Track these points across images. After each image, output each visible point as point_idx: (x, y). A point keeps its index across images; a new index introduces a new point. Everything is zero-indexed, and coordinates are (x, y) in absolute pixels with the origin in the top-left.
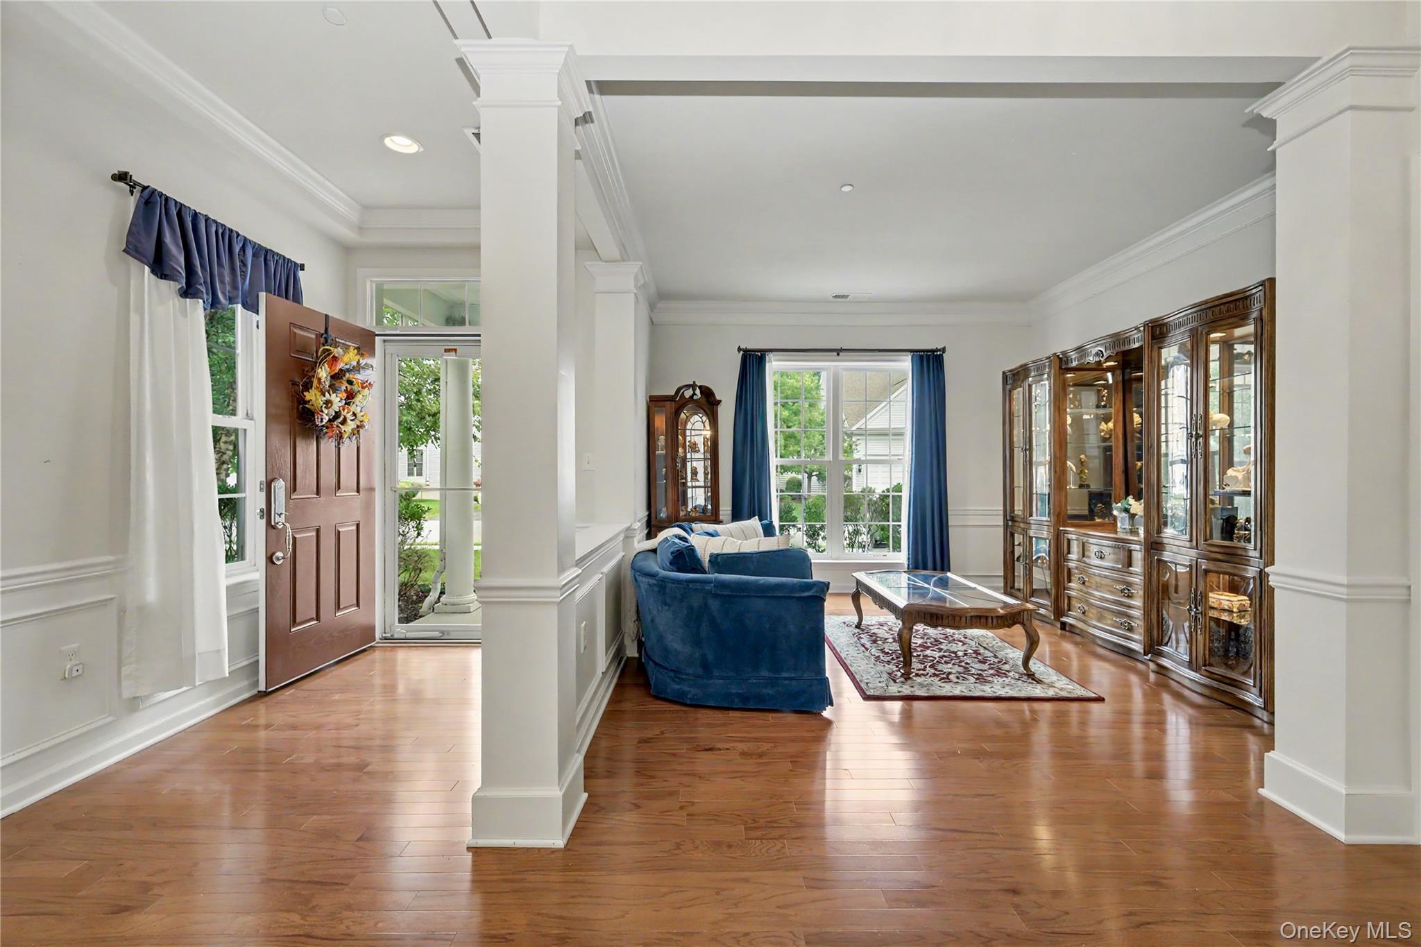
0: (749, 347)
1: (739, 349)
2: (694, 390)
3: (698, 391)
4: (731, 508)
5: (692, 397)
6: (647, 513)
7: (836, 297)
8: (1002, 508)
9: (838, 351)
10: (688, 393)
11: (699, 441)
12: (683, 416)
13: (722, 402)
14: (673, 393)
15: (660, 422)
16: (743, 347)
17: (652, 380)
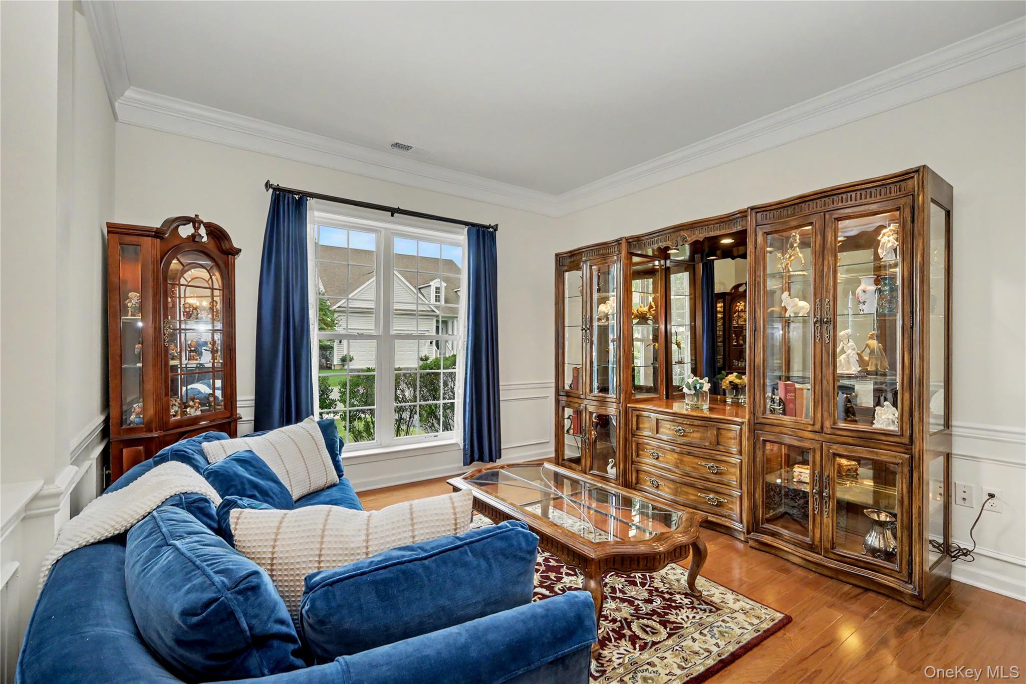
0: (283, 185)
1: (268, 185)
2: (196, 228)
3: (202, 231)
4: (253, 397)
5: (192, 237)
6: (102, 418)
7: (397, 145)
8: (554, 381)
9: (393, 211)
11: (203, 305)
12: (175, 264)
13: (241, 253)
14: (157, 226)
16: (274, 182)
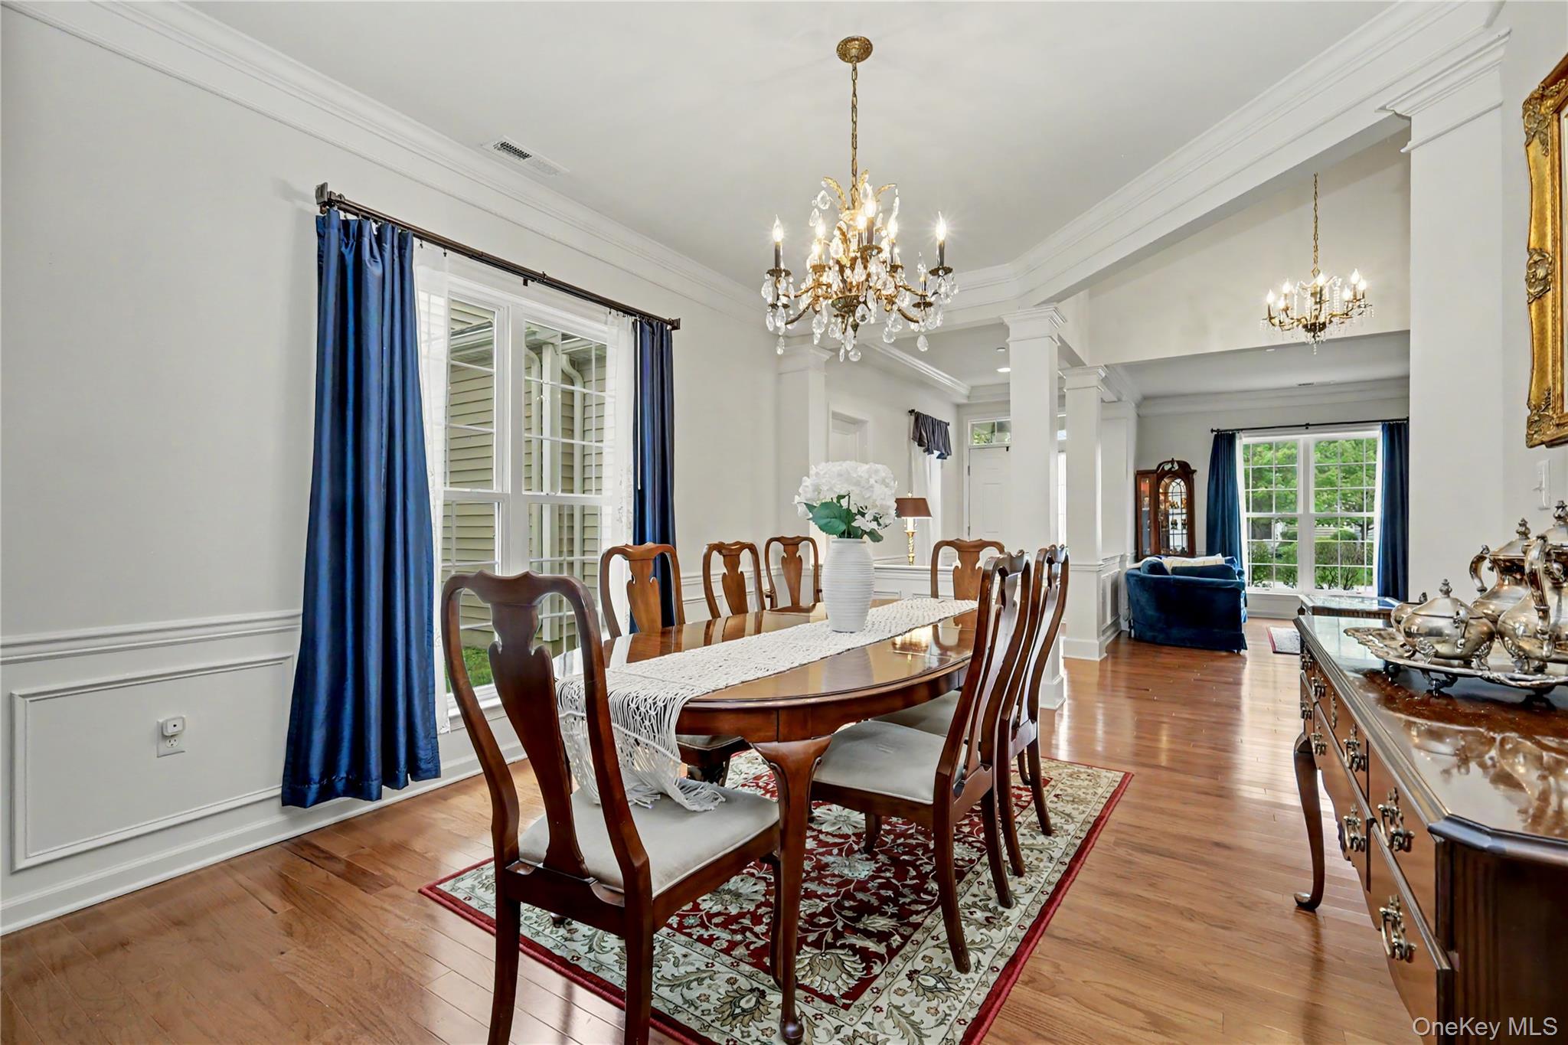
0: (1221, 429)
2: (1173, 464)
3: (1176, 465)
5: (1170, 469)
7: (1301, 385)
9: (1307, 426)
10: (1167, 467)
11: (1177, 500)
12: (1163, 482)
13: (1198, 471)
14: (1155, 468)
15: (1145, 487)
16: (1216, 428)
17: (1139, 457)
